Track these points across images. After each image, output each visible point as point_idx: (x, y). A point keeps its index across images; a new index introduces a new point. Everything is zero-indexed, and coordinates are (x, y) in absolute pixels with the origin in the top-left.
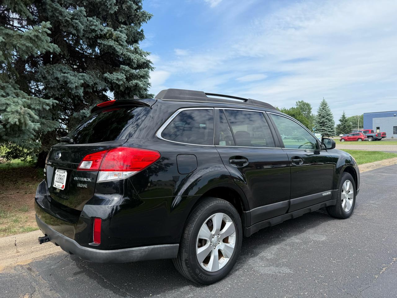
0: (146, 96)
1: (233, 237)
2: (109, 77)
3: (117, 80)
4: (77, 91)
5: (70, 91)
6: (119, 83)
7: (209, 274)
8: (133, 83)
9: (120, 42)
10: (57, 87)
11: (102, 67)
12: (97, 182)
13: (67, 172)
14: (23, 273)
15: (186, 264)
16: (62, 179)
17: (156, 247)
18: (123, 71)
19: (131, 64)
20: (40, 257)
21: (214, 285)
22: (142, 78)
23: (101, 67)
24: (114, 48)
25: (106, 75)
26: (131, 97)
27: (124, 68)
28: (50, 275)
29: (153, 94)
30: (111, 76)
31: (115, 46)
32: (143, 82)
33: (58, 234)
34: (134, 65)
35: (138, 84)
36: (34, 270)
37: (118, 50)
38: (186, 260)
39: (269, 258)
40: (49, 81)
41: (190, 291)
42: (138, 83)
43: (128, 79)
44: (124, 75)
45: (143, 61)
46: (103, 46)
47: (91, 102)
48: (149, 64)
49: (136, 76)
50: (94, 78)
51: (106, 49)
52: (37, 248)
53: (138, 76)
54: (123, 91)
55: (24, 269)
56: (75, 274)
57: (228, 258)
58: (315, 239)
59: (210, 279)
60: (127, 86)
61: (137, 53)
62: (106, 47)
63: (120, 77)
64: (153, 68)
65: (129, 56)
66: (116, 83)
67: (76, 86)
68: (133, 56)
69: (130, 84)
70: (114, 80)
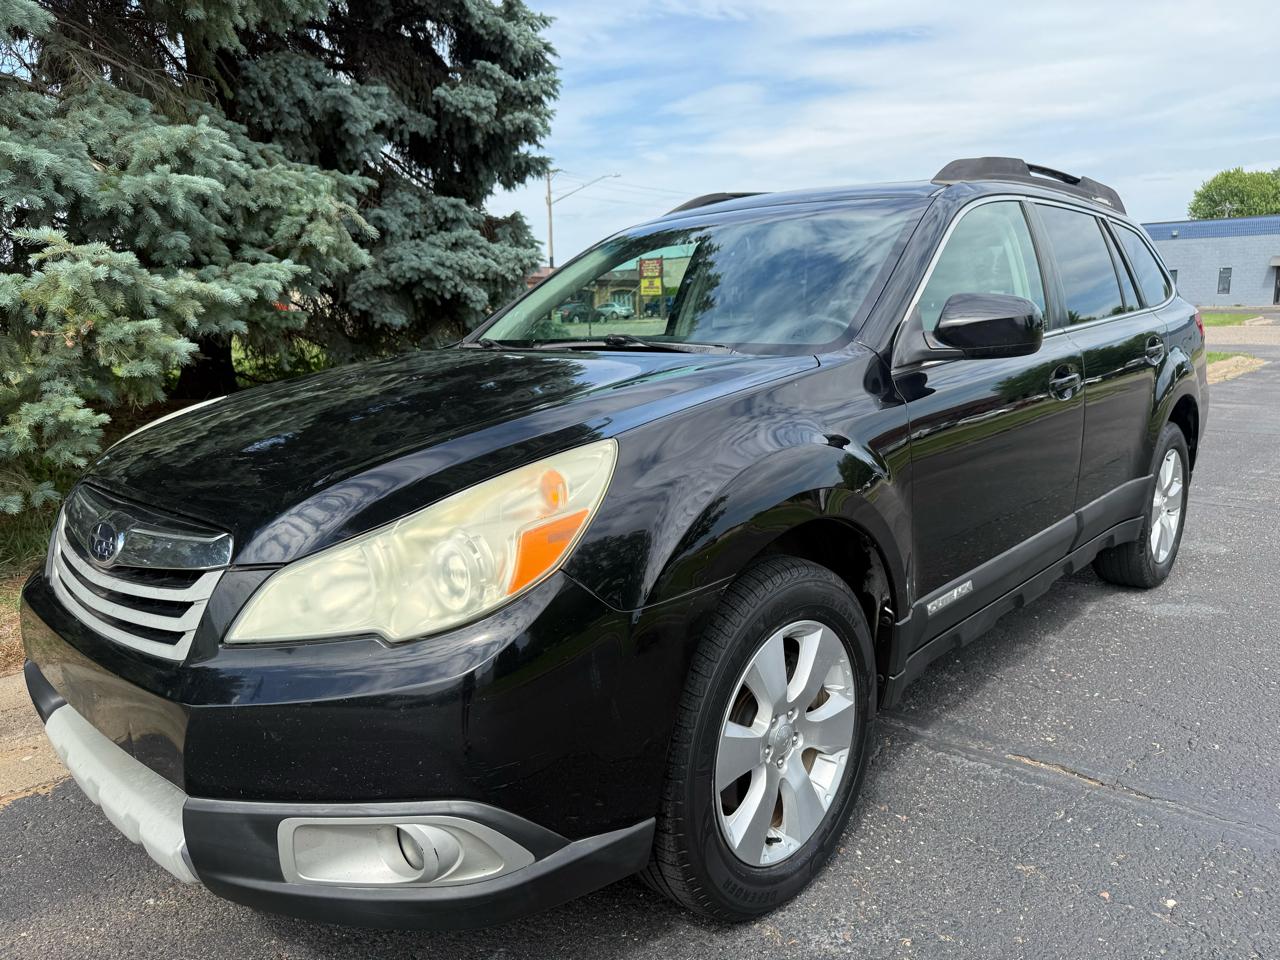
0: (527, 163)
2: (448, 98)
3: (472, 110)
6: (478, 120)
8: (518, 122)
10: (301, 132)
18: (484, 81)
19: (502, 56)
22: (537, 106)
25: (438, 92)
27: (490, 69)
29: (547, 156)
30: (456, 96)
32: (542, 116)
34: (515, 60)
35: (531, 126)
37: (472, 8)
42: (529, 121)
43: (502, 109)
44: (489, 92)
45: (535, 47)
48: (544, 58)
49: (517, 98)
50: (394, 101)
53: (527, 99)
54: (478, 146)
60: (494, 130)
63: (482, 101)
65: (501, 32)
66: (468, 119)
67: (367, 131)
68: (512, 30)
69: (503, 124)
70: (464, 108)
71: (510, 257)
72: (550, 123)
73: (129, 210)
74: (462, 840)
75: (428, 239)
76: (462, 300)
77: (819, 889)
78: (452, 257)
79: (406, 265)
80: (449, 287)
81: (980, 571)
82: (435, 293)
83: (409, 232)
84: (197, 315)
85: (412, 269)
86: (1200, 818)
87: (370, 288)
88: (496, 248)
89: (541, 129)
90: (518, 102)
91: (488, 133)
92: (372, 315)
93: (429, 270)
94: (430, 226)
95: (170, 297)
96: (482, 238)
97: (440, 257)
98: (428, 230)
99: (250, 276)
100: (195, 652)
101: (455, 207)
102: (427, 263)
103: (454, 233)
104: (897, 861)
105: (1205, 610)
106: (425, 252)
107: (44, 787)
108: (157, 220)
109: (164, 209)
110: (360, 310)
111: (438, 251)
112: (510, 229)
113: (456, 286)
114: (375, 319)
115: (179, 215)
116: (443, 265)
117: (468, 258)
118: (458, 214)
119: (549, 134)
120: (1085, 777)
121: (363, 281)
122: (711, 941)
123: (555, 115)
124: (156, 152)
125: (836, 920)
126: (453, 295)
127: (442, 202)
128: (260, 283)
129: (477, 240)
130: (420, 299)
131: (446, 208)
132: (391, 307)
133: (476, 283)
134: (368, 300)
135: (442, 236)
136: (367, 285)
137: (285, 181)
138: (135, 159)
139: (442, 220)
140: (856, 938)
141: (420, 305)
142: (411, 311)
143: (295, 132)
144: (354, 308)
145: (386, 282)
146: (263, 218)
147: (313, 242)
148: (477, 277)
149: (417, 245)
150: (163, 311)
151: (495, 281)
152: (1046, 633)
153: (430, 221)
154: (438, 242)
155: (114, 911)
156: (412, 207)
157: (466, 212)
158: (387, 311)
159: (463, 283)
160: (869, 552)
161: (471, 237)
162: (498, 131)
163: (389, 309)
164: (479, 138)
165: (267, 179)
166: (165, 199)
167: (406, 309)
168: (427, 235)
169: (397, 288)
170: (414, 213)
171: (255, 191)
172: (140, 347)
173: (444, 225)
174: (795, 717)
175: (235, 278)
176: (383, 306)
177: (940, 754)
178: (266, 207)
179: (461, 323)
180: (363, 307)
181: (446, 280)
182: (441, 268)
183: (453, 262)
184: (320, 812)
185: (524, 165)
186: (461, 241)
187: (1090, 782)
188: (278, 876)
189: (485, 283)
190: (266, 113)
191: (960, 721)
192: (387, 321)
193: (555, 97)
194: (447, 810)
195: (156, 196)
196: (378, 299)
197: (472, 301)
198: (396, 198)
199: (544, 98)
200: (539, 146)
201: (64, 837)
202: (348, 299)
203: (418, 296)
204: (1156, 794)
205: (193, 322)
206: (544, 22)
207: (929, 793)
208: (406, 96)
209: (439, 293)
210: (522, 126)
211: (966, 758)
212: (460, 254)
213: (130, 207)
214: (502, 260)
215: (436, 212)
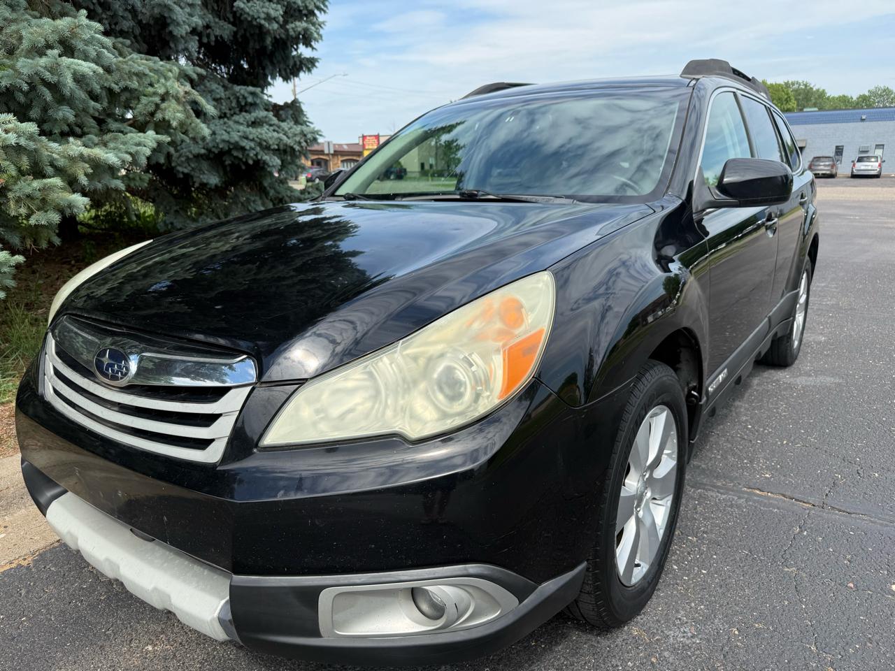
0: (301, 61)
2: (246, 9)
3: (265, 19)
6: (269, 27)
8: (299, 29)
10: (133, 32)
22: (311, 17)
30: (251, 8)
32: (316, 25)
35: (309, 33)
40: (115, 14)
49: (297, 11)
53: (304, 12)
54: (269, 47)
60: (280, 35)
63: (273, 13)
66: (261, 26)
67: (187, 33)
69: (287, 30)
70: (259, 17)
71: (297, 132)
72: (321, 32)
73: (25, 87)
74: (473, 594)
75: (233, 118)
76: (261, 165)
77: (658, 596)
78: (254, 132)
79: (219, 139)
80: (252, 155)
81: (730, 361)
82: (241, 160)
84: (86, 175)
85: (224, 141)
86: (887, 526)
87: (191, 156)
88: (284, 125)
89: (316, 35)
90: (297, 14)
91: (275, 38)
92: (192, 177)
93: (237, 142)
94: (233, 108)
95: (62, 160)
96: (274, 118)
97: (245, 132)
98: (233, 112)
99: (124, 143)
100: (229, 455)
101: (253, 94)
102: (235, 137)
103: (252, 114)
104: (704, 572)
105: (829, 380)
106: (232, 129)
107: (24, 559)
108: (48, 96)
109: (54, 88)
110: (183, 173)
111: (241, 128)
112: (291, 112)
113: (256, 155)
114: (195, 179)
115: (67, 92)
116: (247, 138)
117: (265, 133)
118: (255, 99)
119: (322, 39)
120: (801, 501)
121: (185, 150)
122: (598, 642)
123: (325, 25)
124: (43, 40)
125: (680, 619)
126: (254, 161)
127: (242, 90)
128: (133, 149)
129: (271, 120)
130: (229, 165)
131: (246, 95)
132: (207, 170)
133: (272, 152)
134: (189, 165)
135: (244, 116)
136: (188, 153)
137: (140, 68)
138: (25, 44)
139: (243, 104)
140: (699, 632)
141: (228, 169)
142: (222, 173)
143: (128, 32)
144: (178, 171)
145: (203, 151)
146: (123, 98)
147: (167, 118)
148: (272, 147)
149: (225, 123)
150: (59, 171)
151: (285, 151)
152: (734, 400)
153: (234, 104)
154: (241, 121)
155: (121, 659)
156: (218, 93)
158: (204, 173)
159: (261, 153)
160: (680, 352)
161: (266, 117)
162: (283, 36)
163: (206, 172)
164: (269, 41)
165: (125, 66)
166: (55, 79)
167: (218, 172)
168: (232, 115)
169: (211, 156)
170: (221, 98)
171: (116, 76)
172: (44, 200)
173: (244, 107)
174: (647, 476)
175: (112, 145)
176: (200, 170)
177: (699, 491)
178: (126, 89)
179: (258, 183)
180: (186, 171)
181: (249, 150)
182: (246, 141)
183: (255, 136)
184: (358, 581)
185: (298, 63)
186: (258, 120)
187: (804, 504)
188: (316, 633)
189: (277, 152)
190: (104, 16)
191: (703, 466)
192: (205, 181)
193: (325, 12)
194: (465, 572)
195: (48, 76)
196: (197, 164)
197: (269, 166)
198: (206, 87)
199: (316, 12)
200: (313, 48)
201: (57, 600)
202: (173, 164)
203: (228, 162)
204: (852, 511)
205: (84, 180)
207: (704, 519)
208: (209, 7)
209: (244, 160)
210: (303, 33)
211: (718, 492)
212: (259, 130)
213: (26, 85)
214: (290, 135)
215: (238, 98)
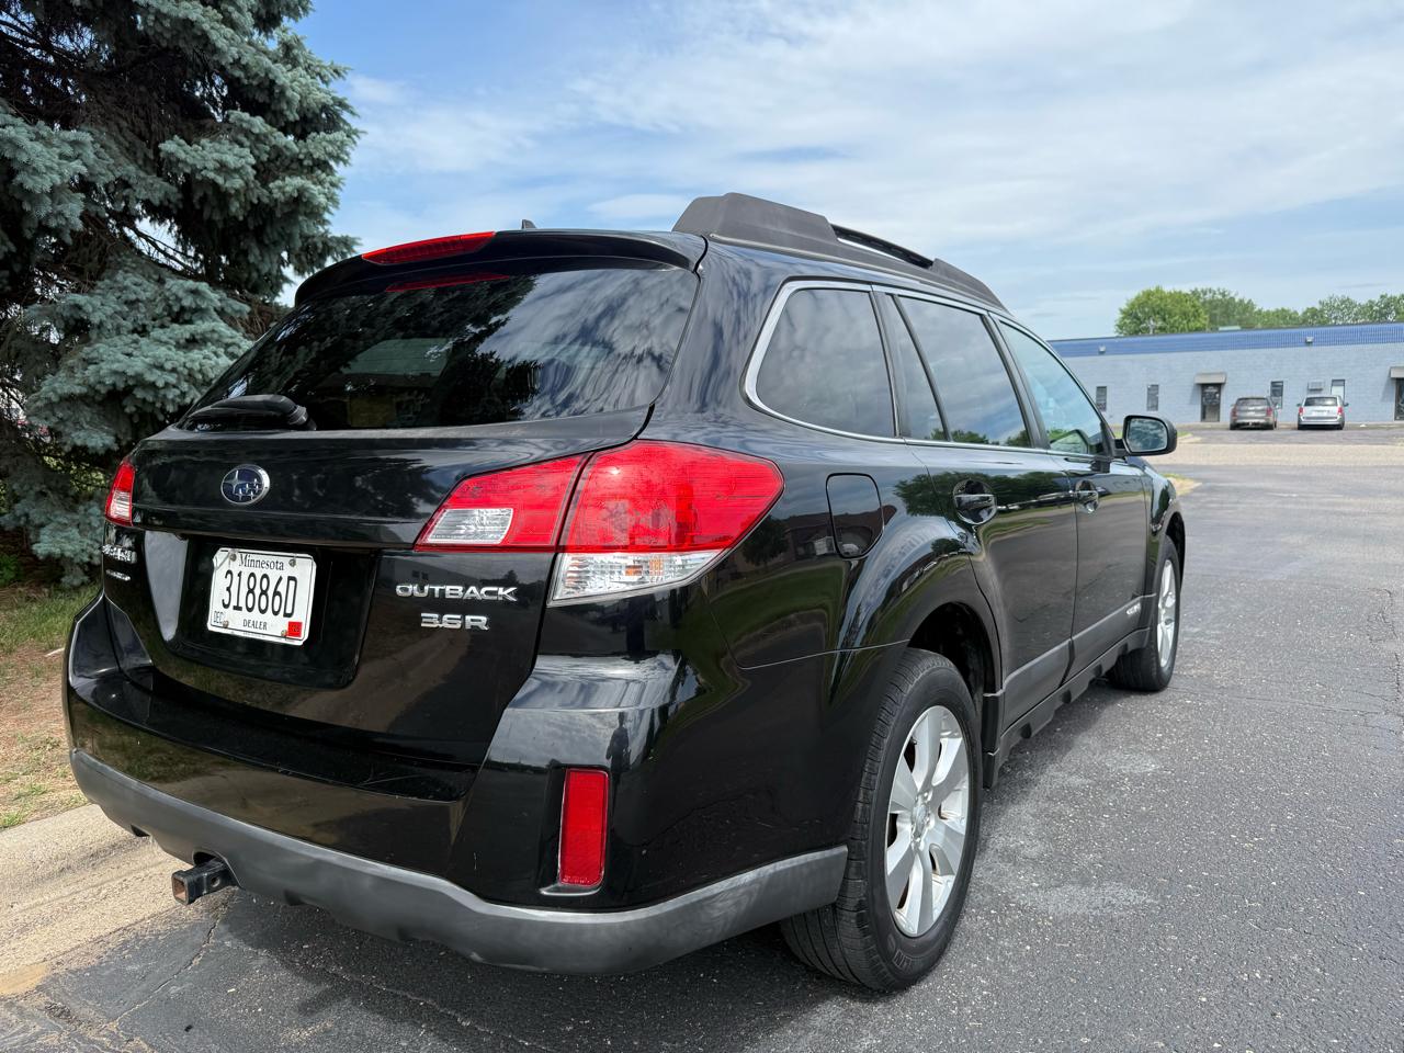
0: (324, 244)
1: (961, 793)
2: (182, 155)
3: (217, 171)
4: (59, 207)
5: (27, 207)
6: (227, 185)
7: (913, 944)
8: (288, 189)
9: (231, 9)
11: (142, 113)
12: (551, 604)
13: (316, 560)
14: (37, 1035)
15: (861, 920)
16: (276, 593)
17: (782, 867)
18: (242, 138)
19: (273, 107)
20: (79, 946)
21: (924, 986)
22: (319, 172)
23: (137, 112)
24: (205, 36)
25: (168, 147)
26: (266, 246)
27: (248, 122)
28: (188, 1029)
29: (351, 235)
30: (194, 153)
31: (206, 26)
32: (327, 185)
33: (319, 851)
34: (288, 113)
35: (307, 195)
36: (88, 1012)
37: (221, 43)
38: (860, 905)
39: (1033, 852)
41: (851, 1021)
42: (306, 189)
43: (265, 172)
44: (246, 151)
45: (323, 100)
46: (152, 18)
47: (96, 258)
48: (338, 116)
49: (292, 161)
50: (112, 157)
51: (168, 35)
52: (37, 905)
53: (305, 163)
54: (241, 218)
55: (32, 1017)
56: (309, 1009)
57: (953, 874)
58: (1126, 769)
59: (918, 962)
60: (258, 199)
61: (294, 63)
62: (167, 24)
63: (231, 160)
64: (356, 132)
65: (267, 75)
66: (214, 184)
68: (283, 75)
69: (270, 191)
70: (205, 168)
72: (336, 195)
75: (152, 334)
78: (179, 358)
79: (105, 368)
80: (170, 396)
82: (152, 404)
83: (128, 324)
85: (115, 373)
87: (55, 399)
89: (324, 201)
90: (294, 166)
91: (248, 202)
92: (61, 434)
93: (141, 375)
94: (160, 317)
97: (161, 358)
98: (157, 323)
101: (195, 292)
102: (137, 365)
103: (190, 327)
106: (142, 351)
111: (160, 350)
113: (183, 394)
114: (65, 439)
116: (161, 368)
117: (205, 358)
118: (198, 302)
119: (338, 208)
123: (345, 184)
126: (178, 406)
127: (177, 286)
129: (221, 336)
130: (135, 413)
131: (181, 294)
132: (87, 423)
134: (54, 415)
135: (174, 330)
136: (50, 394)
139: (176, 309)
141: (134, 420)
145: (78, 390)
153: (160, 311)
154: (164, 338)
156: (134, 292)
157: (212, 301)
158: (82, 428)
159: (194, 393)
161: (213, 331)
162: (266, 200)
163: (86, 426)
167: (113, 426)
168: (154, 329)
169: (97, 398)
170: (138, 300)
173: (179, 315)
176: (76, 423)
180: (46, 424)
181: (166, 388)
182: (159, 373)
183: (181, 364)
185: (320, 245)
186: (199, 337)
192: (79, 443)
193: (345, 162)
196: (69, 413)
198: (116, 281)
199: (332, 163)
203: (130, 410)
206: (336, 71)
209: (158, 405)
210: (296, 195)
212: (194, 354)
215: (167, 299)
